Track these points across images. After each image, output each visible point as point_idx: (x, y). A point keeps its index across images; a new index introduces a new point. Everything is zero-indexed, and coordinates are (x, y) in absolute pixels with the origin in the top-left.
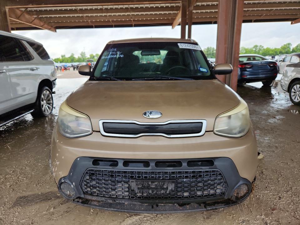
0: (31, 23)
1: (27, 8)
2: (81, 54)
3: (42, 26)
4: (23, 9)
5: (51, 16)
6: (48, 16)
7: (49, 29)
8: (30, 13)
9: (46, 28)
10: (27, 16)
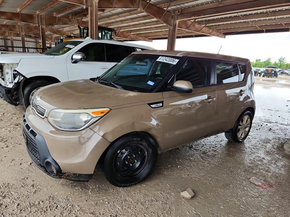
0: (199, 31)
1: (195, 19)
2: (279, 60)
3: (209, 33)
4: (192, 21)
5: (219, 23)
6: (217, 24)
7: (218, 36)
8: (200, 23)
9: (214, 35)
10: (197, 26)
